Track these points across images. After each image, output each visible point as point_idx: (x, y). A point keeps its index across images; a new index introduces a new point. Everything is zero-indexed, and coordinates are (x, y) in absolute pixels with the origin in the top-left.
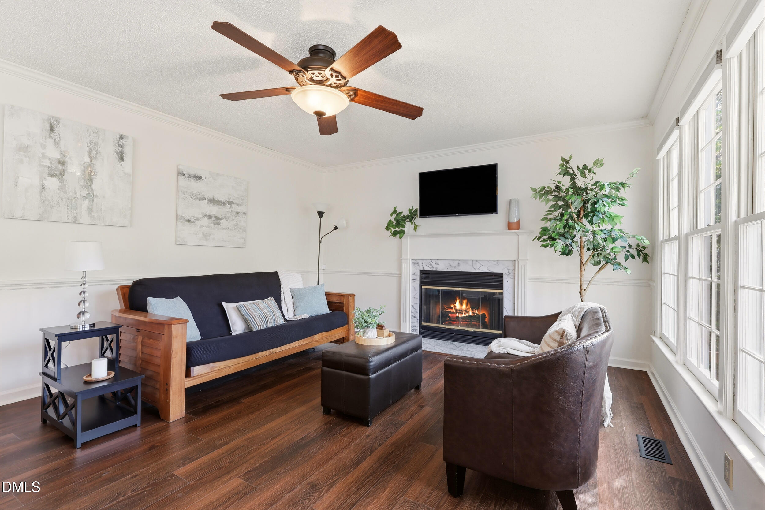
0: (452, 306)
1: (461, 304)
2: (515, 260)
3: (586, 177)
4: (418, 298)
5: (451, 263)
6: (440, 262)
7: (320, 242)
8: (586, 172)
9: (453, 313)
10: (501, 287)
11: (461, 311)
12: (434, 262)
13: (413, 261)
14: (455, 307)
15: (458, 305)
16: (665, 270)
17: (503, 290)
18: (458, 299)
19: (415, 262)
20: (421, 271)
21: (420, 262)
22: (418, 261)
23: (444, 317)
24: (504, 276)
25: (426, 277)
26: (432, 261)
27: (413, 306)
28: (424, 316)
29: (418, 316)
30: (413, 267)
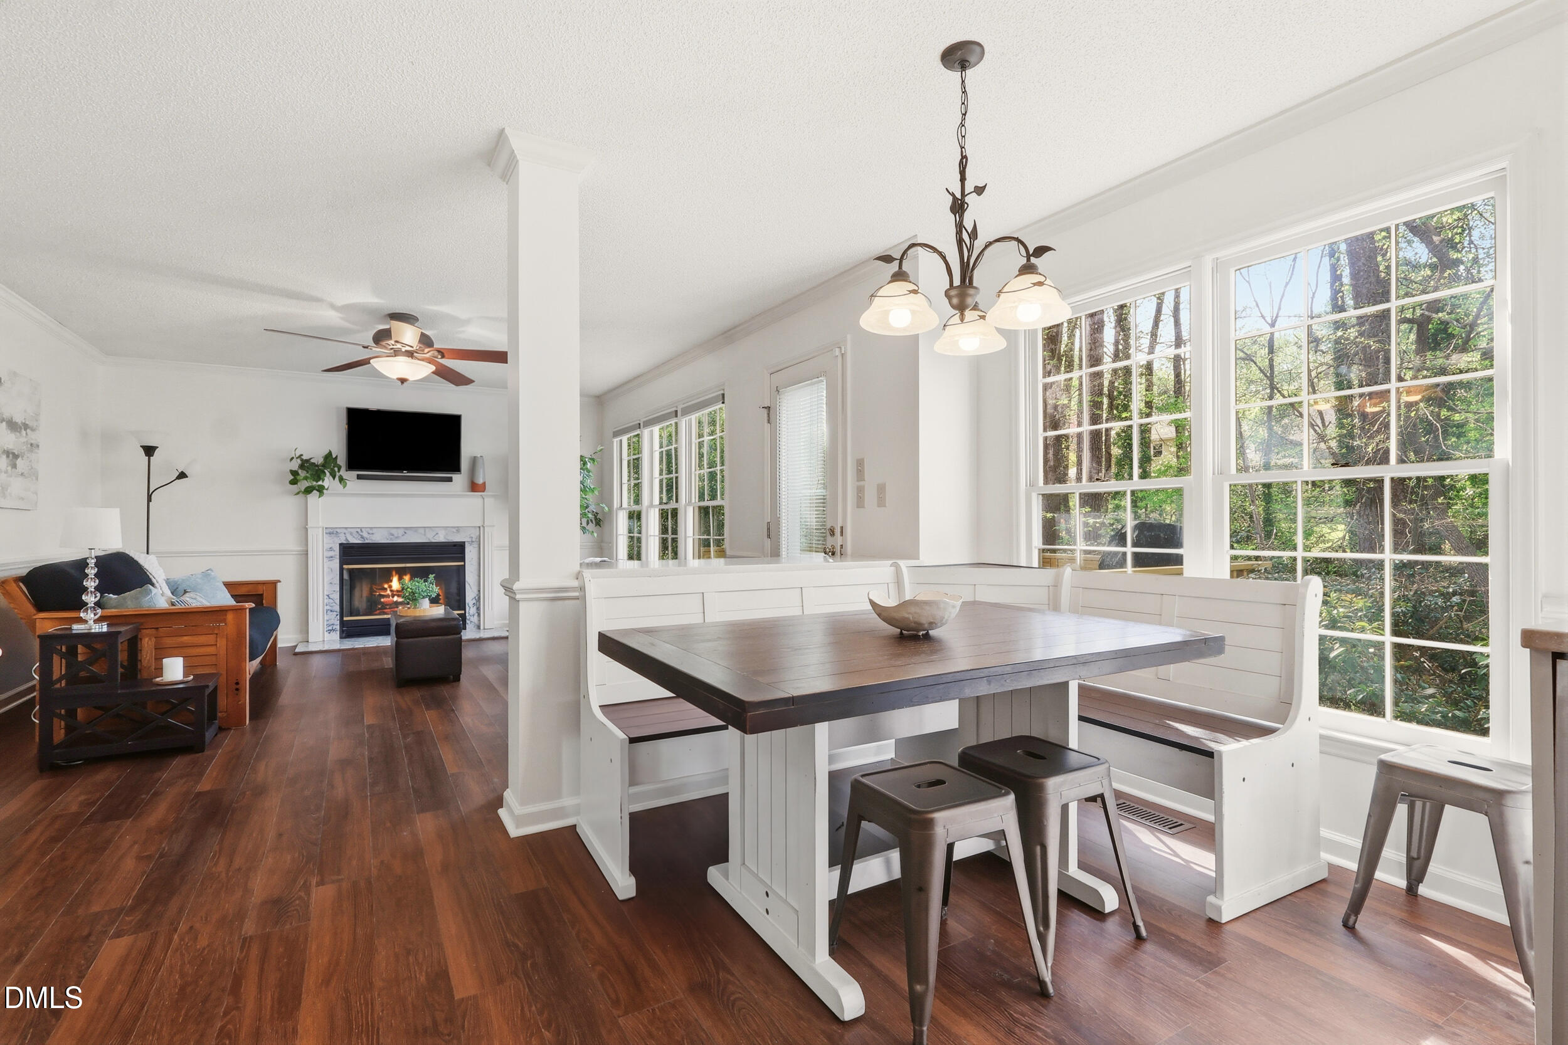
0: (386, 586)
1: (400, 581)
2: (480, 527)
4: (337, 584)
5: (393, 531)
6: (374, 531)
7: (149, 499)
9: (388, 596)
10: (463, 559)
11: (398, 593)
12: (366, 531)
13: (328, 531)
14: (390, 587)
15: (395, 584)
16: (620, 532)
17: (464, 561)
18: (396, 575)
19: (332, 532)
20: (342, 545)
21: (341, 532)
22: (337, 530)
23: (374, 604)
24: (467, 545)
25: (349, 552)
26: (361, 529)
27: (328, 596)
28: (346, 607)
29: (337, 608)
30: (327, 538)
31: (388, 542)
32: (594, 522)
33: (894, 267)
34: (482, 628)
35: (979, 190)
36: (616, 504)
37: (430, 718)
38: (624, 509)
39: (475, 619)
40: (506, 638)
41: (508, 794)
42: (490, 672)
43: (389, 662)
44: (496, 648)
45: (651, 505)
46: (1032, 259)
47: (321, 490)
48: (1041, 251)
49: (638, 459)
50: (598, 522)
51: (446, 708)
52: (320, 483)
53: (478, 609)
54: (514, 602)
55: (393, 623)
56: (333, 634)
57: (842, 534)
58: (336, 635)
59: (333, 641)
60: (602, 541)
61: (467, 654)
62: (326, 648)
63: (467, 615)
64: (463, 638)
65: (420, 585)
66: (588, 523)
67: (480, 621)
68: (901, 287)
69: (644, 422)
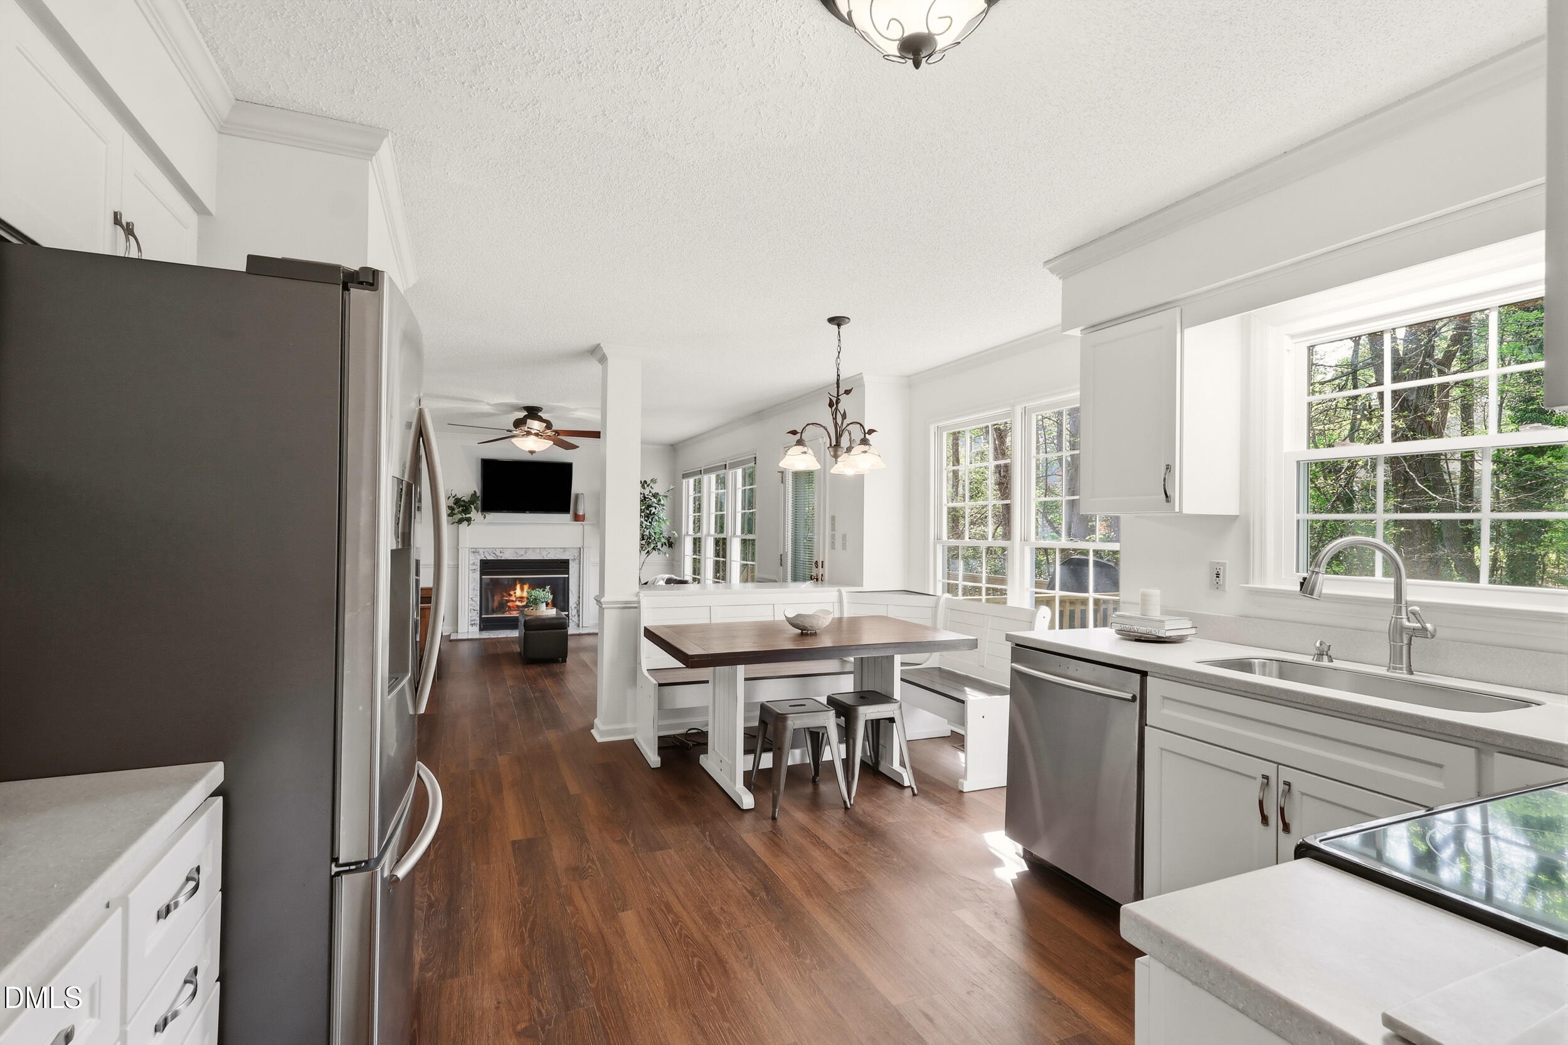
0: (512, 593)
1: (522, 589)
2: (580, 548)
3: (644, 488)
4: (477, 590)
5: (518, 551)
6: (505, 550)
8: (646, 485)
9: (513, 601)
11: (521, 599)
12: (498, 551)
13: (473, 550)
14: (515, 594)
15: (518, 592)
16: (686, 553)
17: (568, 574)
18: (518, 585)
19: (475, 552)
20: (481, 561)
21: (481, 551)
22: (478, 550)
23: (502, 606)
24: (570, 562)
25: (488, 566)
26: (495, 549)
27: (472, 599)
28: (484, 607)
29: (478, 609)
30: (472, 557)
31: (516, 559)
32: (667, 544)
33: (798, 437)
34: (581, 626)
35: (847, 392)
36: (684, 532)
37: (548, 683)
38: (689, 535)
39: (575, 619)
40: (597, 634)
41: (596, 721)
42: (586, 657)
43: (517, 648)
44: (588, 641)
45: (709, 535)
46: (867, 435)
47: (469, 520)
48: (871, 432)
49: (699, 497)
50: (670, 545)
51: (558, 678)
52: (468, 516)
53: (578, 611)
54: (601, 609)
55: (522, 620)
56: (474, 627)
57: (822, 567)
58: (477, 628)
59: (474, 632)
60: (673, 560)
61: (571, 644)
62: (470, 637)
63: (570, 615)
64: (569, 633)
65: (539, 593)
66: (662, 546)
67: (579, 620)
68: (800, 448)
69: (704, 470)
